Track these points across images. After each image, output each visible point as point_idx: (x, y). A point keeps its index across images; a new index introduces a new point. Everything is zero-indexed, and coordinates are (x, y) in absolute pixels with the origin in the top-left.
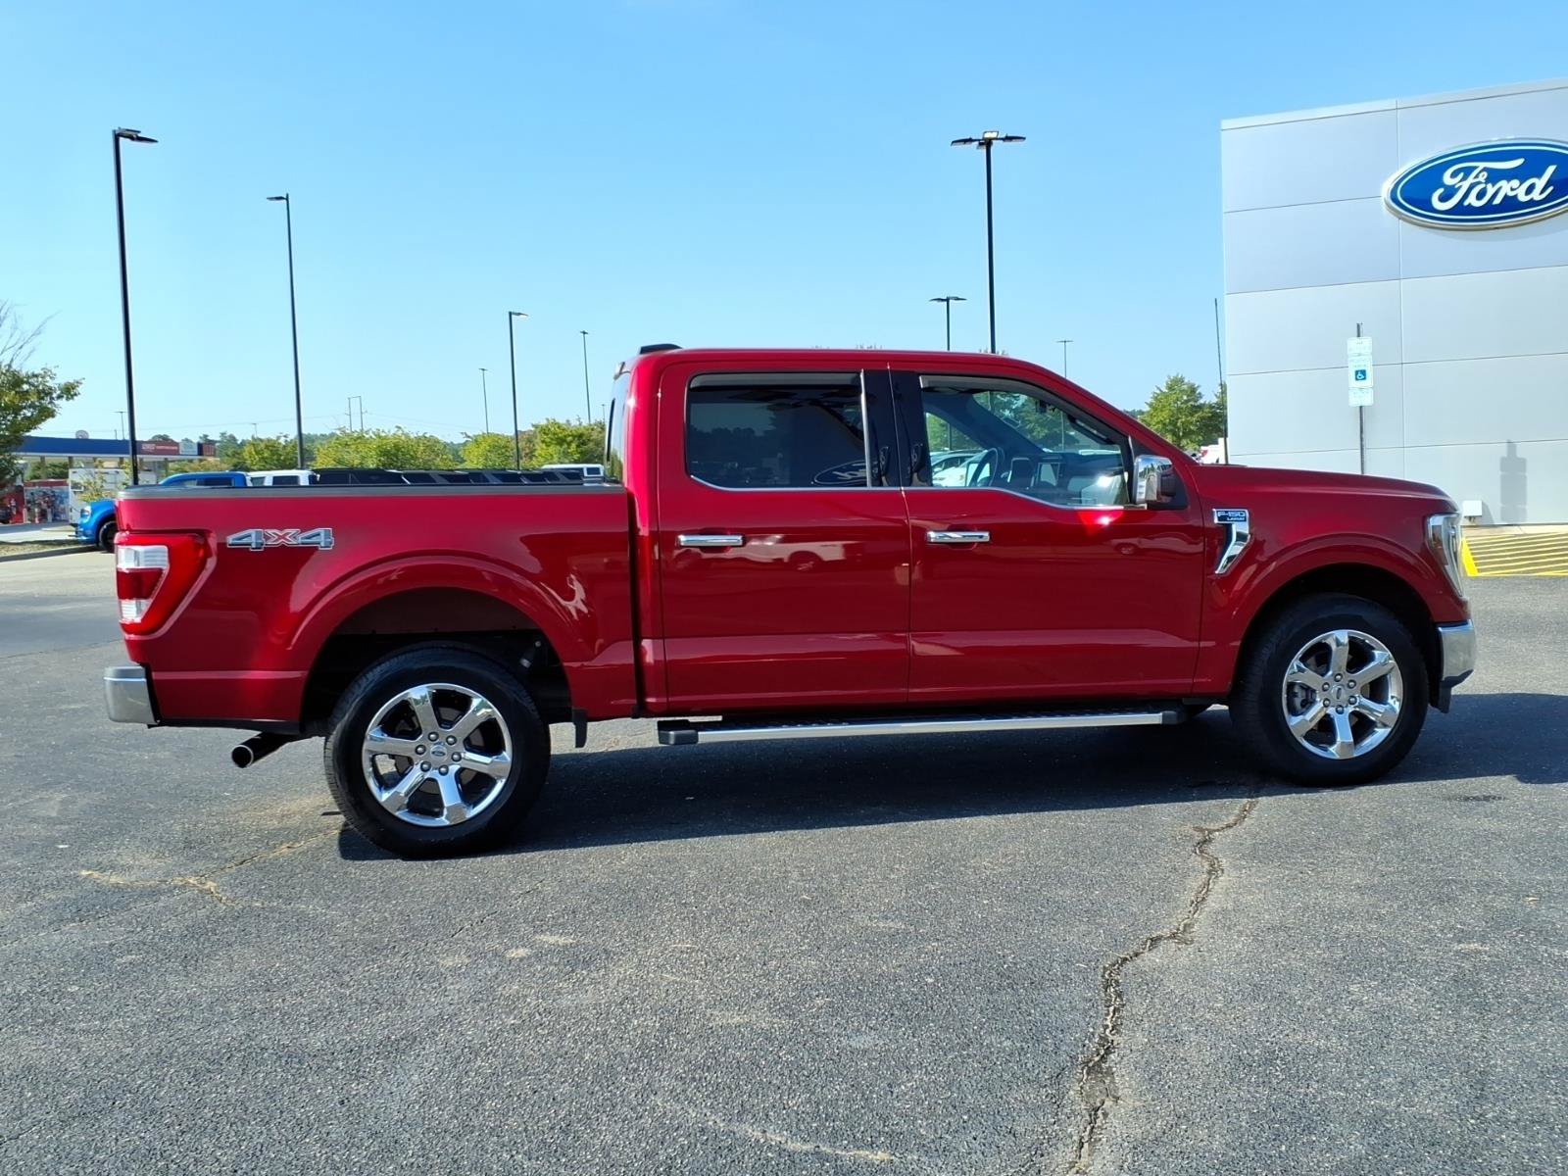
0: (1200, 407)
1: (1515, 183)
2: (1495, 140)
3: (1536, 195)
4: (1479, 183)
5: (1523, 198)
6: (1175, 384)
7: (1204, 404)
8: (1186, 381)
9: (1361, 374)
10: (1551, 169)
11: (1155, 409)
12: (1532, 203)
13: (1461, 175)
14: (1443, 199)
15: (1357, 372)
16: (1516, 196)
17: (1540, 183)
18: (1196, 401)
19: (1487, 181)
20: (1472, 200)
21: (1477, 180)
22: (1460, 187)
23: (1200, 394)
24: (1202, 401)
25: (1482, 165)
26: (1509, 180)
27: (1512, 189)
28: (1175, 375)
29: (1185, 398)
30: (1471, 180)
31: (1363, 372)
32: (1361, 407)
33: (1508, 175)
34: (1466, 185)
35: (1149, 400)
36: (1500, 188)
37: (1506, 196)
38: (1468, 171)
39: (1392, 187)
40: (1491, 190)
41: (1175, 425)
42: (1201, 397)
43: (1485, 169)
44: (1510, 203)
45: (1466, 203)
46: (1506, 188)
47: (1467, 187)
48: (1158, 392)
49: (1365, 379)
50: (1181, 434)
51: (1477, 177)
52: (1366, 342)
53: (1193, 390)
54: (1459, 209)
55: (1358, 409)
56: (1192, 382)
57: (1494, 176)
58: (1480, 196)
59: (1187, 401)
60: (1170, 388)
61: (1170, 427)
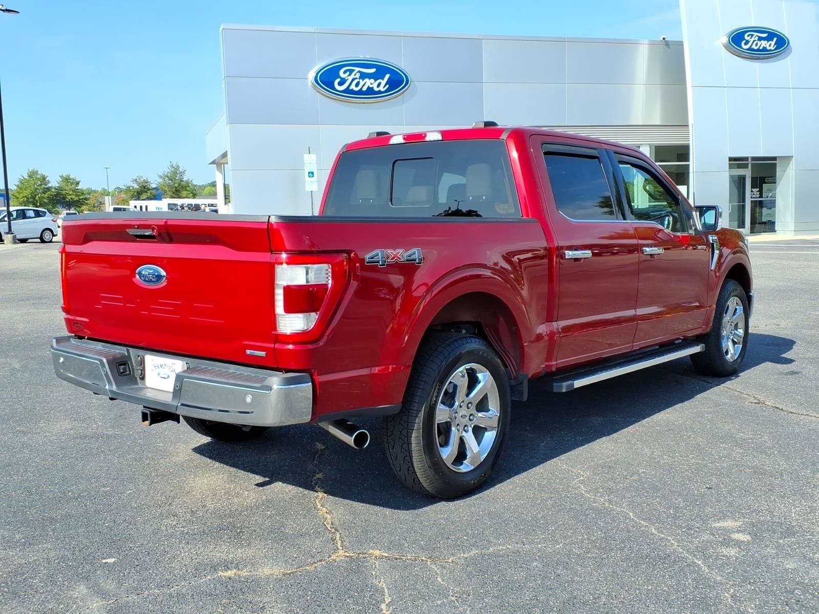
0: (49, 189)
1: (372, 81)
2: (361, 57)
3: (382, 88)
4: (356, 78)
5: (376, 89)
6: (32, 174)
7: (51, 187)
8: (39, 173)
9: (311, 174)
10: (388, 76)
11: (21, 189)
12: (380, 92)
13: (348, 73)
14: (340, 84)
15: (309, 173)
16: (373, 88)
17: (383, 82)
18: (46, 185)
19: (360, 78)
20: (353, 87)
21: (355, 77)
22: (348, 79)
23: (48, 181)
24: (50, 185)
25: (357, 69)
26: (370, 79)
27: (371, 84)
28: (32, 169)
29: (39, 183)
30: (352, 76)
31: (312, 173)
32: (312, 192)
33: (370, 76)
34: (350, 78)
35: (17, 183)
36: (366, 82)
37: (368, 87)
38: (351, 71)
39: (315, 75)
40: (362, 83)
41: (34, 198)
42: (49, 183)
43: (359, 72)
44: (370, 91)
45: (351, 88)
46: (369, 83)
47: (351, 79)
48: (22, 178)
49: (313, 177)
50: (38, 204)
51: (355, 75)
52: (313, 157)
53: (44, 178)
54: (347, 91)
55: (310, 193)
56: (44, 174)
57: (363, 76)
58: (357, 85)
59: (41, 185)
60: (30, 176)
61: (31, 200)
